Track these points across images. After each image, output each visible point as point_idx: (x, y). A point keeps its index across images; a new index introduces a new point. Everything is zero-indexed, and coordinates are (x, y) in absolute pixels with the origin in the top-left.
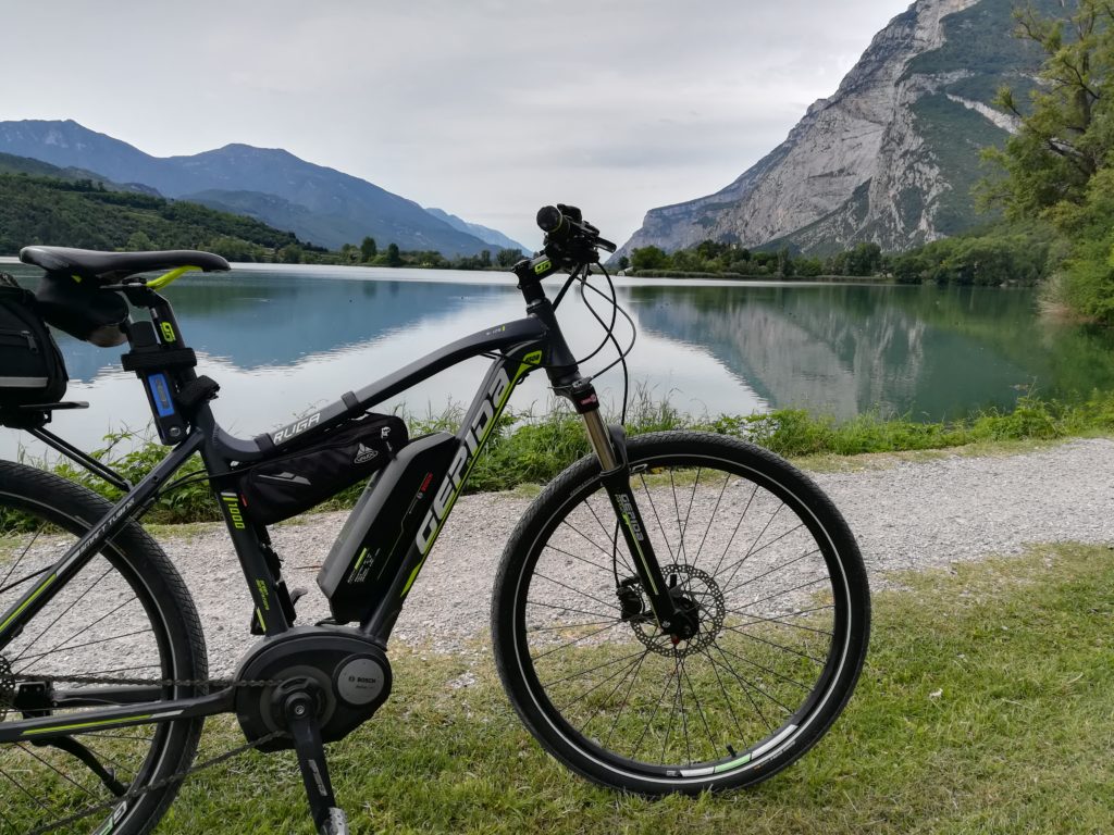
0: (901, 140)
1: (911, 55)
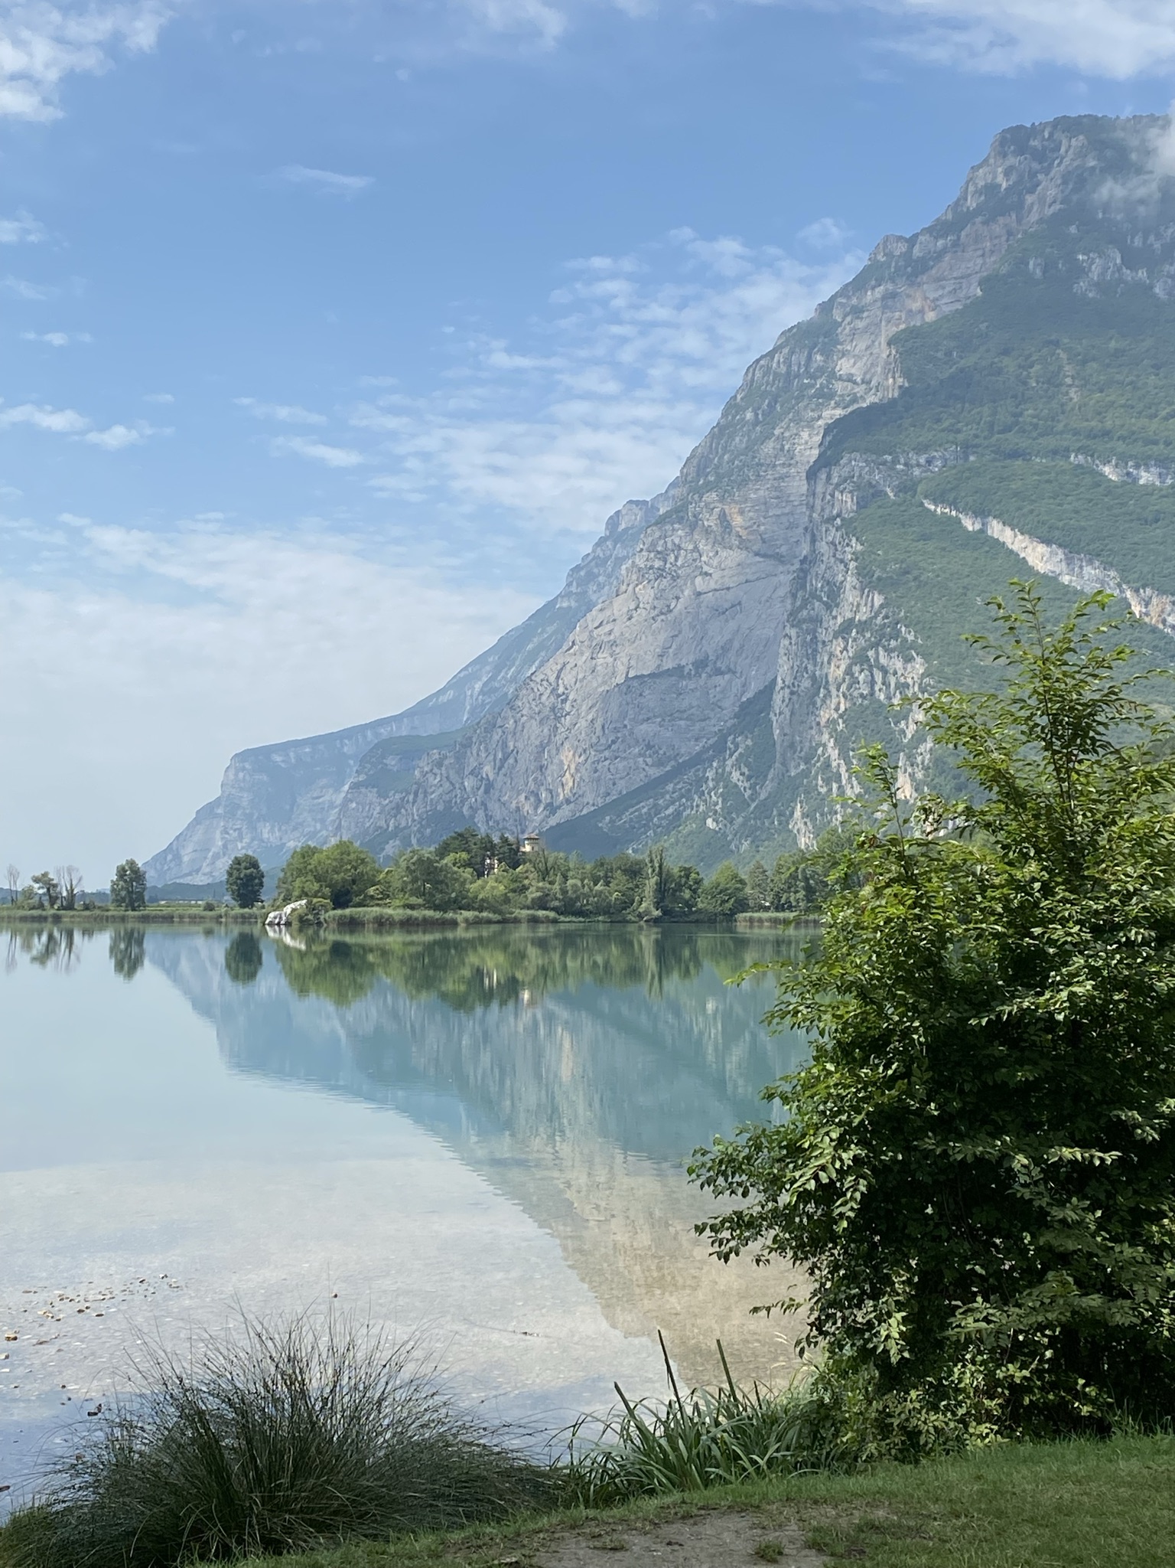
0: (834, 595)
1: (832, 413)
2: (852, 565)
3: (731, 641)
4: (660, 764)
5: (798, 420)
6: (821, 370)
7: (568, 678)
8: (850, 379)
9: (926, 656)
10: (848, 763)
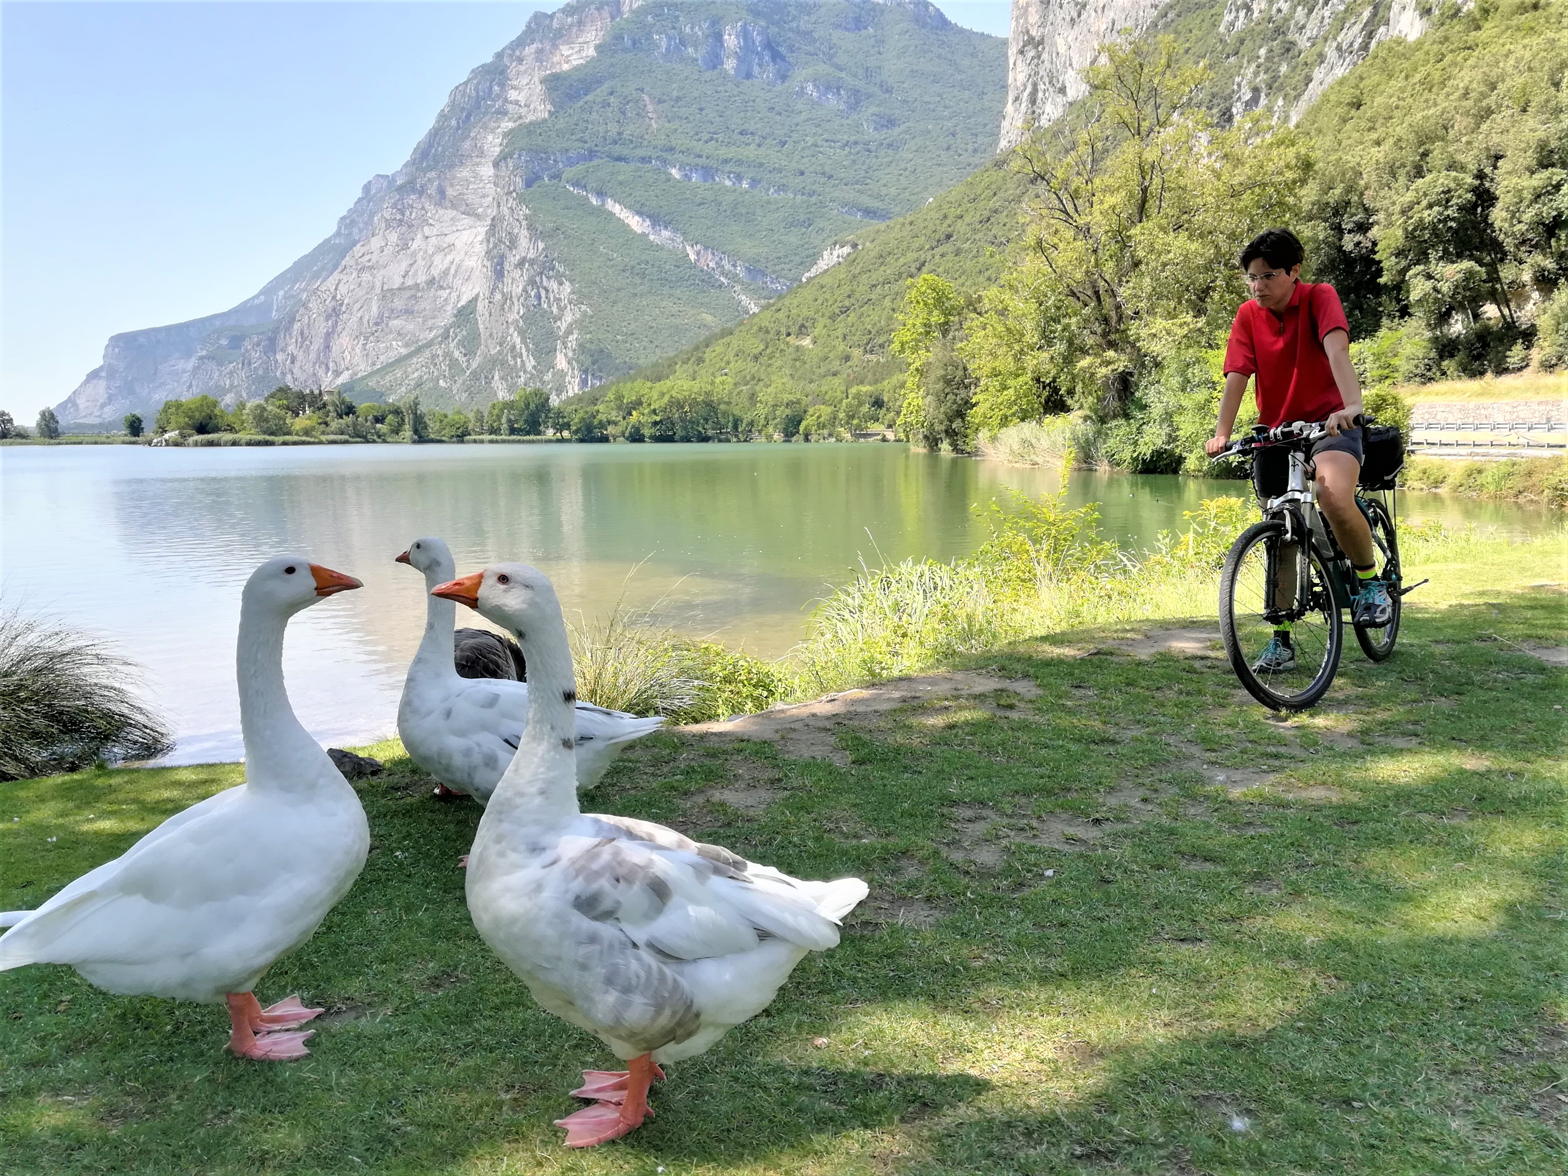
0: (513, 243)
1: (507, 125)
2: (524, 223)
3: (448, 269)
4: (407, 345)
5: (485, 127)
6: (498, 96)
7: (343, 289)
8: (517, 103)
9: (572, 281)
10: (527, 347)
